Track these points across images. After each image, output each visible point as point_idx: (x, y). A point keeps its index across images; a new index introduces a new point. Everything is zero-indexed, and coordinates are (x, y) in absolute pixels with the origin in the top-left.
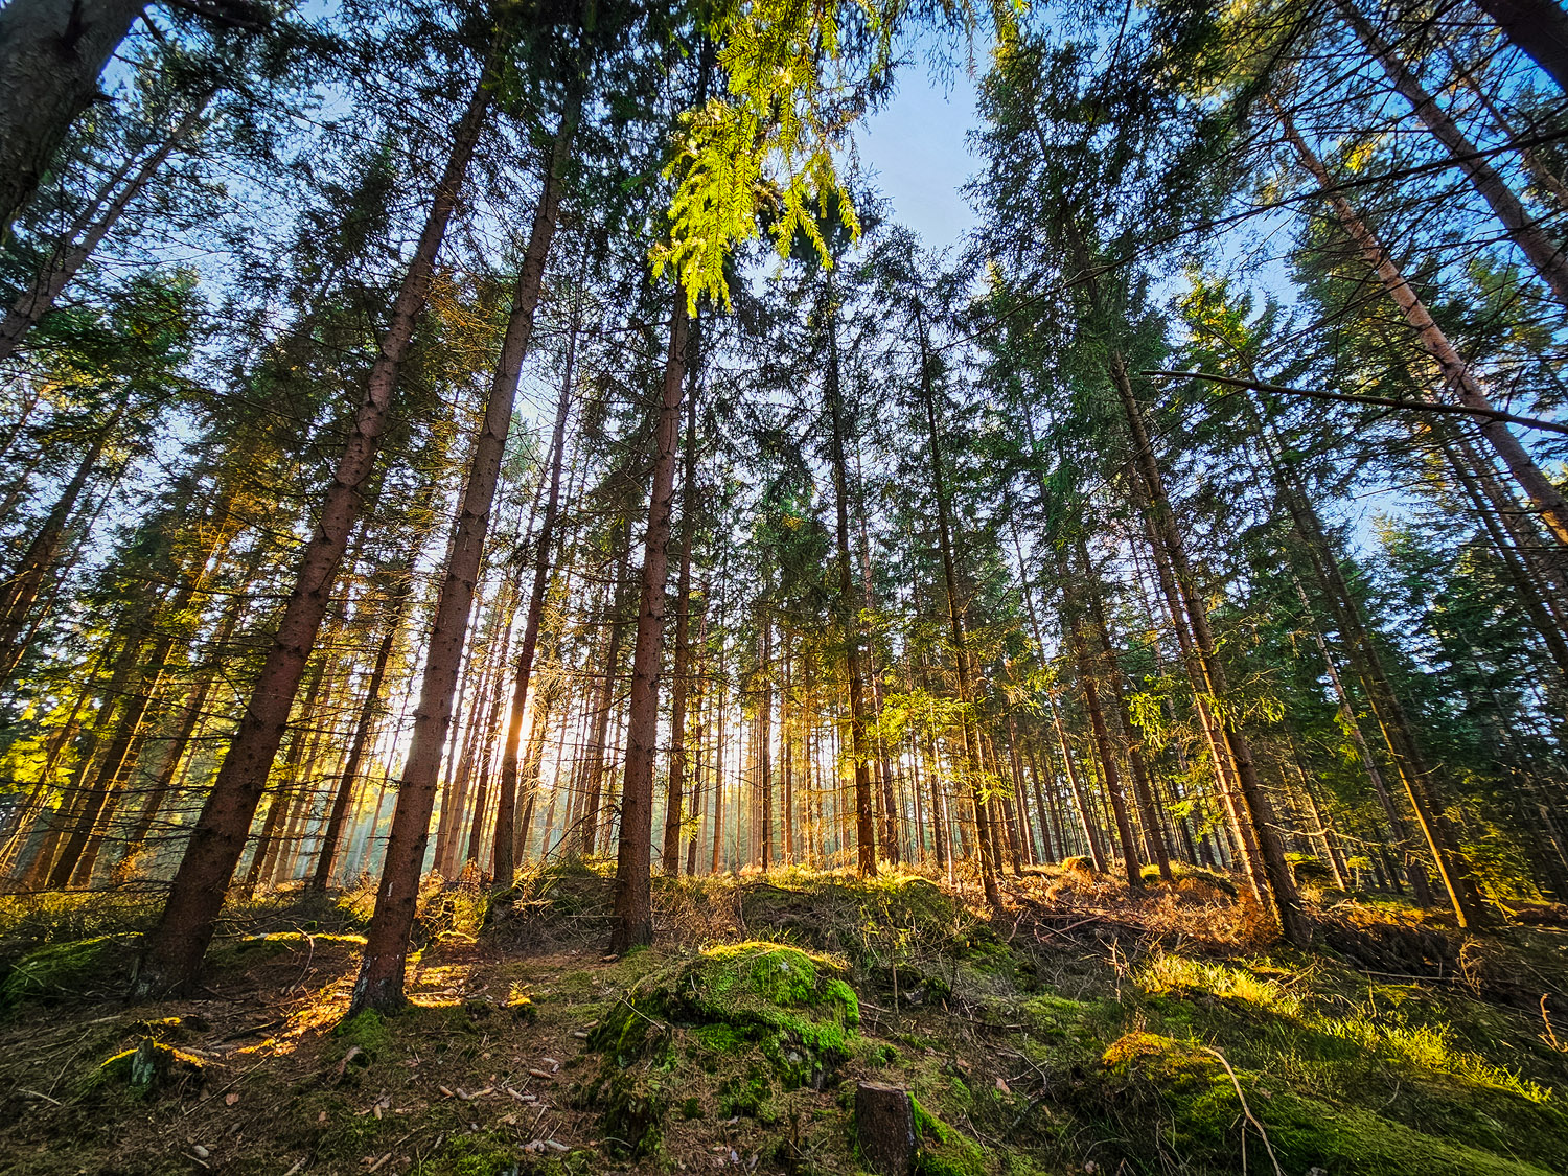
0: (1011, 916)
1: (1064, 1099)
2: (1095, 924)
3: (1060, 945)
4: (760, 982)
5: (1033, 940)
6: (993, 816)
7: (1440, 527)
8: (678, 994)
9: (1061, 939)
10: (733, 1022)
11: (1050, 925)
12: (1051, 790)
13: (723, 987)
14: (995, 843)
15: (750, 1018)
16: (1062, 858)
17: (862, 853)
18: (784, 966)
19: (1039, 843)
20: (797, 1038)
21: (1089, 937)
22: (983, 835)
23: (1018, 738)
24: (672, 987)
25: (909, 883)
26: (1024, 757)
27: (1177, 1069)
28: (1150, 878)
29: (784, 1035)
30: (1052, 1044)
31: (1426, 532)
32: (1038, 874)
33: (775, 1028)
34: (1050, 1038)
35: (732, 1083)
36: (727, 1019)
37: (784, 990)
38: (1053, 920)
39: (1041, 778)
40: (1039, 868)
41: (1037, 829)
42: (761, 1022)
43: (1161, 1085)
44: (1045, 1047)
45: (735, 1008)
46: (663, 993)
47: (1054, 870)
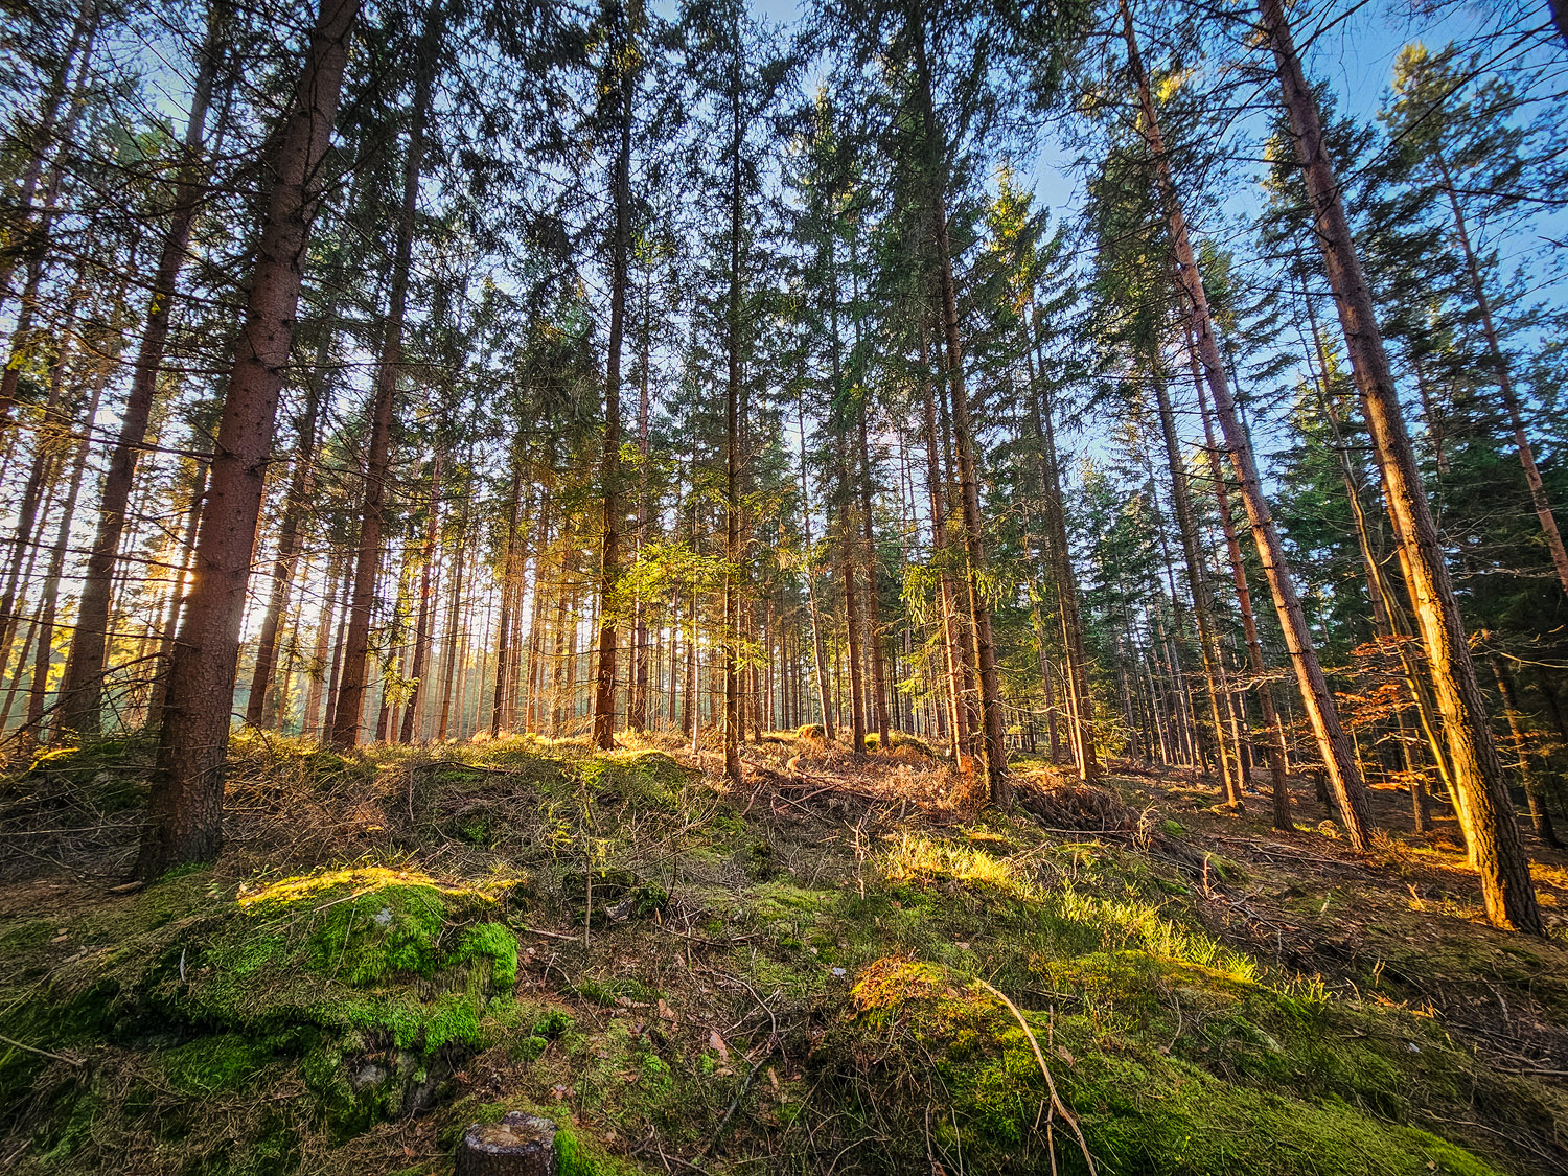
0: (749, 787)
1: (798, 1057)
2: (828, 793)
3: (795, 816)
4: (326, 951)
5: (769, 813)
6: (742, 688)
7: (1125, 472)
8: (141, 989)
9: (796, 810)
10: (250, 1032)
11: (787, 796)
12: (795, 667)
13: (246, 967)
14: (742, 714)
15: (291, 1018)
16: (796, 726)
17: (599, 724)
18: (383, 918)
19: (778, 712)
20: (382, 1039)
21: (823, 806)
22: (731, 706)
23: (774, 619)
24: (129, 979)
25: (643, 757)
26: (776, 637)
27: (954, 1021)
28: (872, 744)
29: (355, 1040)
30: (785, 959)
31: (1116, 475)
32: (776, 741)
33: (337, 1031)
34: (783, 953)
35: (212, 1158)
36: (238, 1028)
37: (373, 956)
38: (789, 790)
39: (788, 656)
40: (777, 735)
41: (778, 700)
42: (313, 1024)
43: (933, 1048)
44: (776, 966)
45: (262, 1006)
46: (110, 989)
47: (789, 736)
